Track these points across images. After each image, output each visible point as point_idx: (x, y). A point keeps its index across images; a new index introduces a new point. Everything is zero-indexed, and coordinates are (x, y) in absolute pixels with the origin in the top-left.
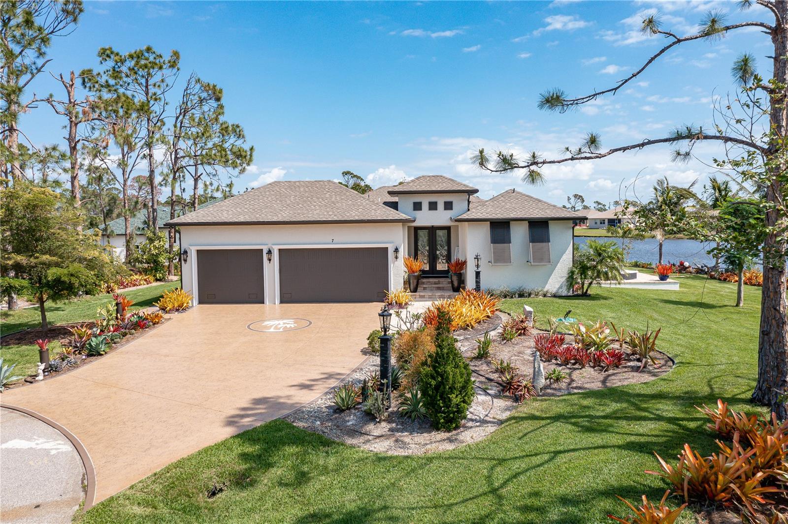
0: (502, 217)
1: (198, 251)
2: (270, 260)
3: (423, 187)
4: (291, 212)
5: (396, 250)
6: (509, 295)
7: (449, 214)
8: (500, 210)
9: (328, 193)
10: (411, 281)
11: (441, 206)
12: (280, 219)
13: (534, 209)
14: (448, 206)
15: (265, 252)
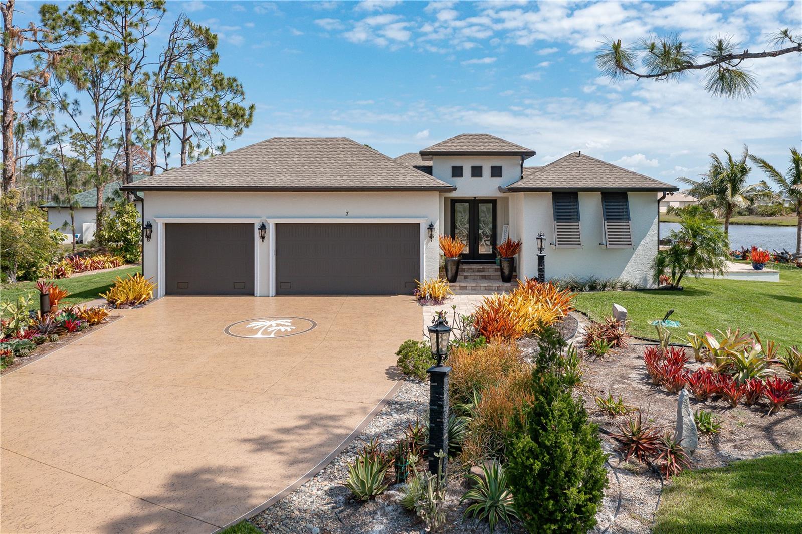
0: (568, 185)
1: (167, 225)
2: (263, 238)
3: (465, 147)
4: (293, 176)
5: (431, 227)
6: (577, 288)
7: (497, 182)
8: (565, 178)
9: (343, 153)
10: (449, 268)
11: (487, 172)
12: (279, 184)
13: (608, 176)
14: (496, 172)
15: (257, 227)
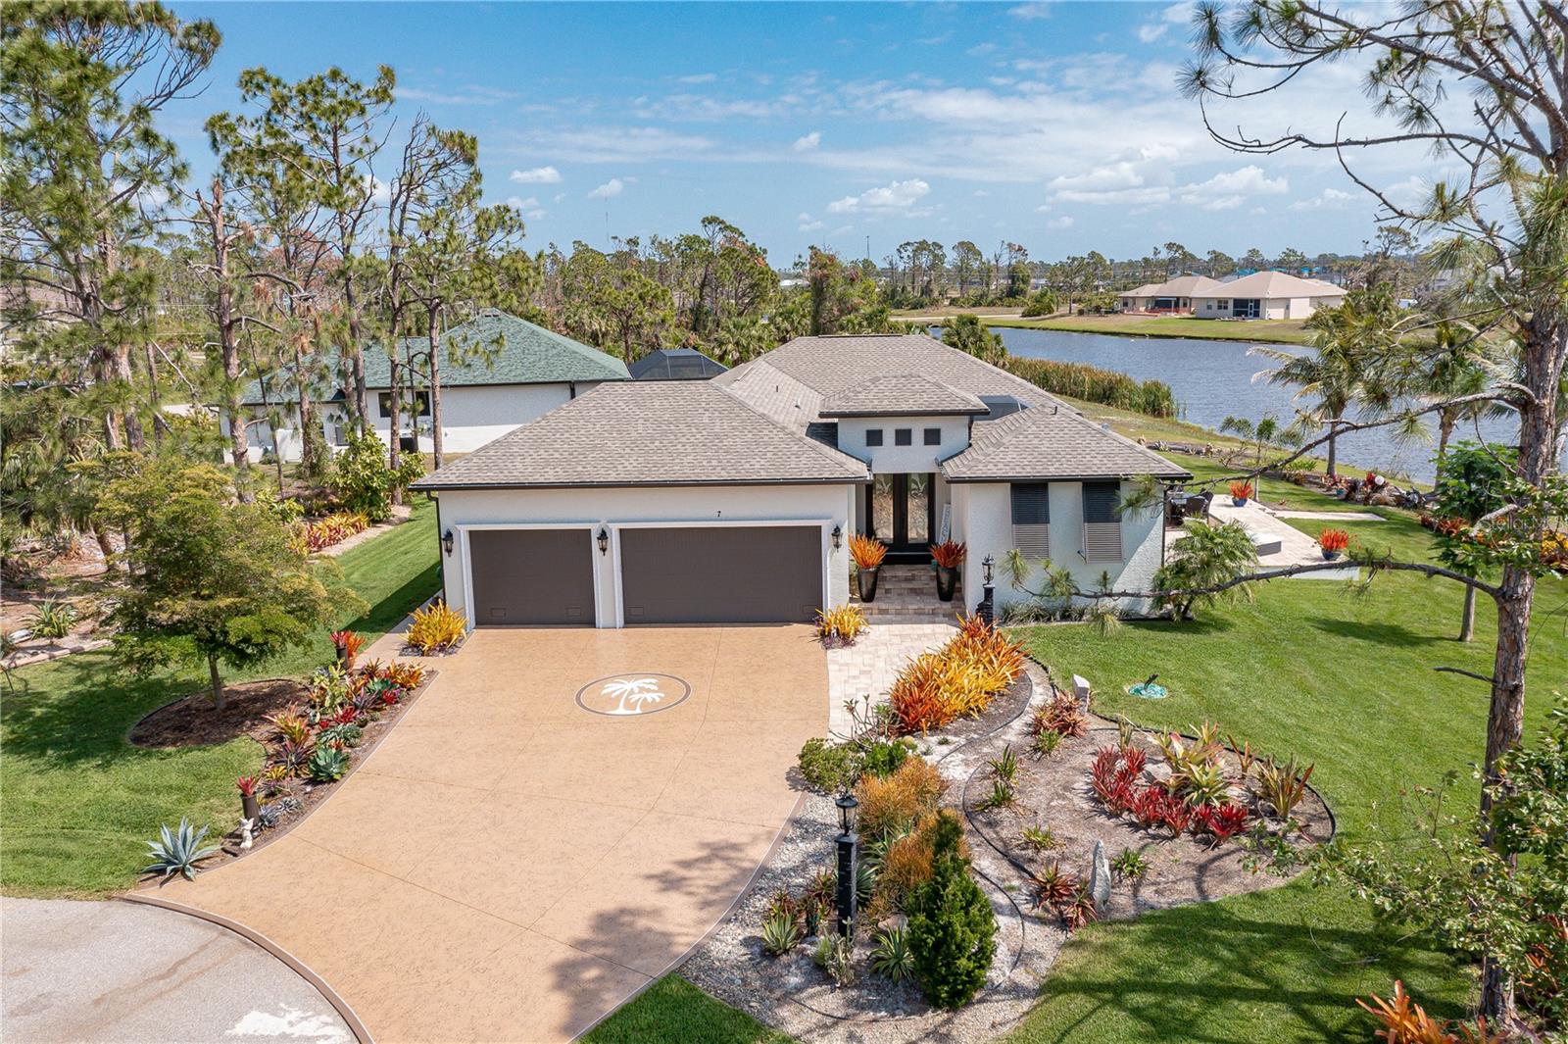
0: (1033, 474)
1: (471, 533)
2: (604, 550)
3: (886, 402)
5: (837, 532)
7: (933, 451)
8: (1030, 458)
9: (707, 414)
10: (864, 582)
11: (918, 437)
13: (1093, 454)
14: (932, 437)
15: (594, 536)
